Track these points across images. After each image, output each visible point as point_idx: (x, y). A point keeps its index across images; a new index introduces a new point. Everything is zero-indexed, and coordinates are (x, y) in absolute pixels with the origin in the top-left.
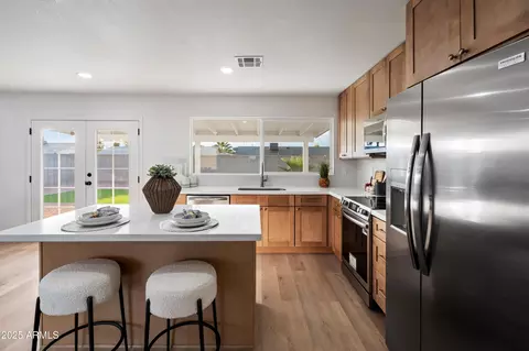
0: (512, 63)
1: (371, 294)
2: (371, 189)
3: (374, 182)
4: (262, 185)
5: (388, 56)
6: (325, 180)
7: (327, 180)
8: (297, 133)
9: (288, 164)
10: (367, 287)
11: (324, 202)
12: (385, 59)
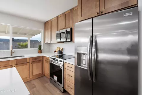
0: (128, 15)
1: (63, 88)
2: (57, 52)
3: (57, 50)
4: (12, 55)
5: (65, 12)
6: (40, 51)
7: (41, 51)
8: (26, 34)
9: (20, 45)
10: (62, 86)
11: (42, 59)
12: (64, 13)
